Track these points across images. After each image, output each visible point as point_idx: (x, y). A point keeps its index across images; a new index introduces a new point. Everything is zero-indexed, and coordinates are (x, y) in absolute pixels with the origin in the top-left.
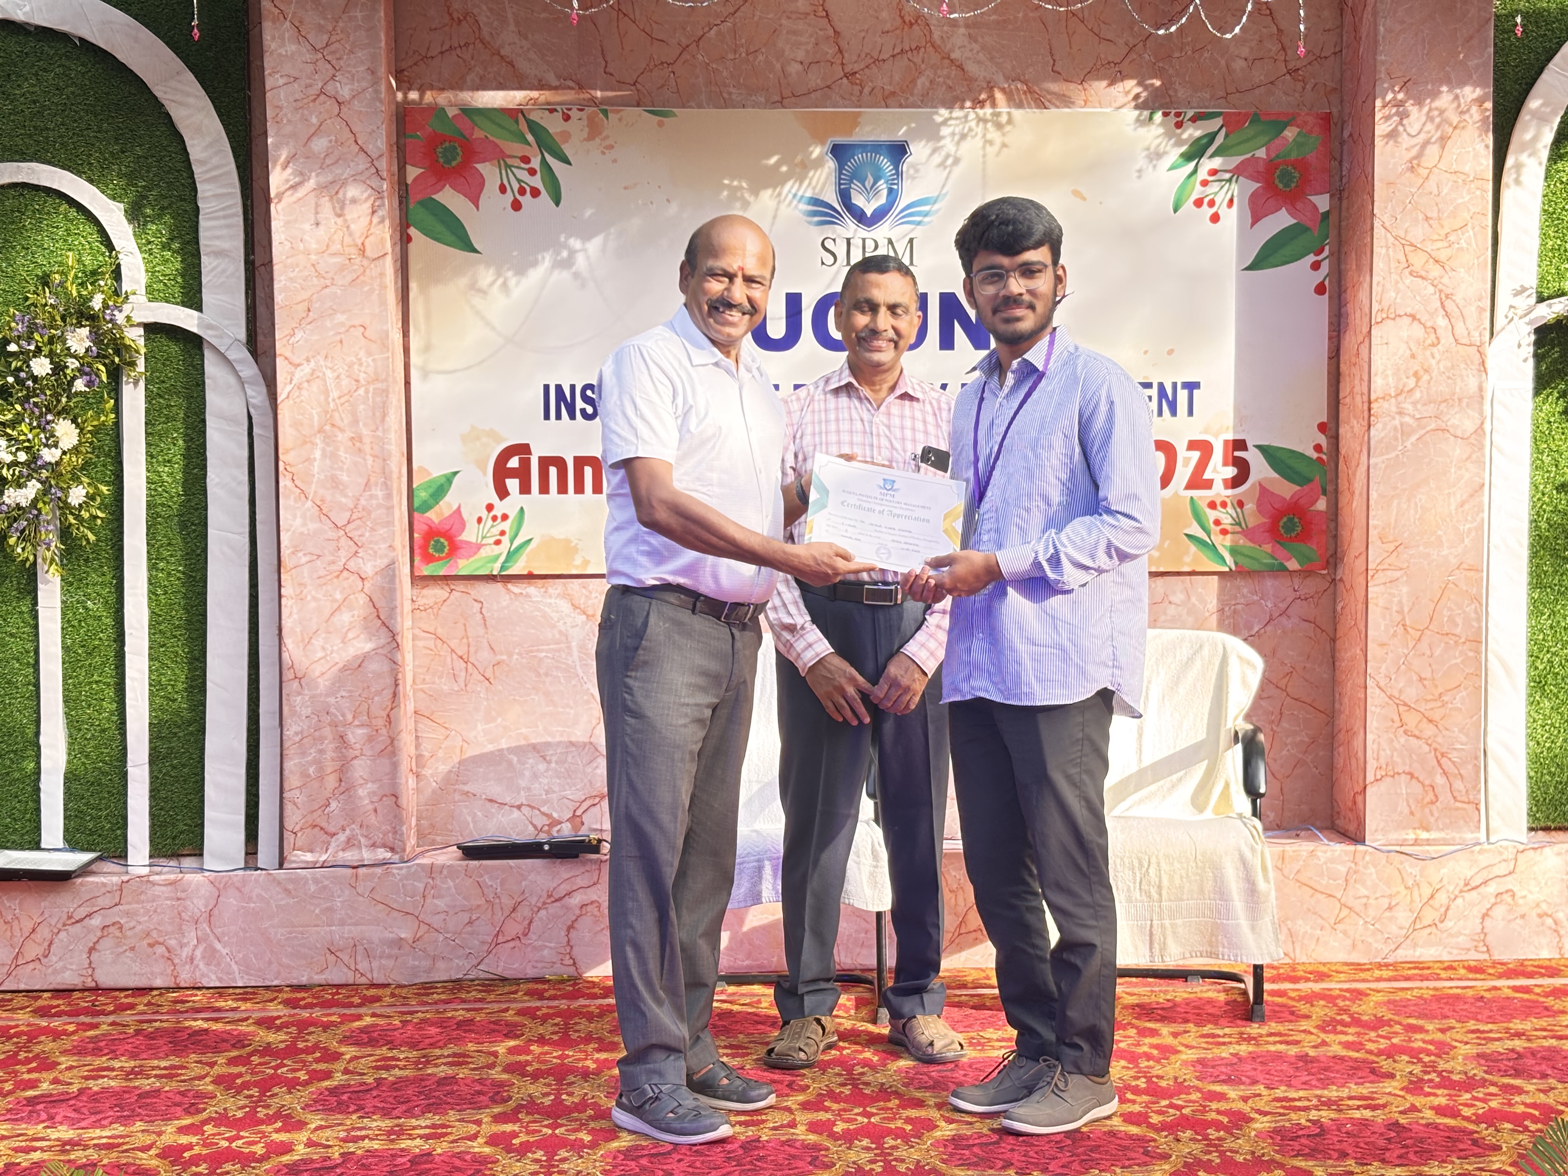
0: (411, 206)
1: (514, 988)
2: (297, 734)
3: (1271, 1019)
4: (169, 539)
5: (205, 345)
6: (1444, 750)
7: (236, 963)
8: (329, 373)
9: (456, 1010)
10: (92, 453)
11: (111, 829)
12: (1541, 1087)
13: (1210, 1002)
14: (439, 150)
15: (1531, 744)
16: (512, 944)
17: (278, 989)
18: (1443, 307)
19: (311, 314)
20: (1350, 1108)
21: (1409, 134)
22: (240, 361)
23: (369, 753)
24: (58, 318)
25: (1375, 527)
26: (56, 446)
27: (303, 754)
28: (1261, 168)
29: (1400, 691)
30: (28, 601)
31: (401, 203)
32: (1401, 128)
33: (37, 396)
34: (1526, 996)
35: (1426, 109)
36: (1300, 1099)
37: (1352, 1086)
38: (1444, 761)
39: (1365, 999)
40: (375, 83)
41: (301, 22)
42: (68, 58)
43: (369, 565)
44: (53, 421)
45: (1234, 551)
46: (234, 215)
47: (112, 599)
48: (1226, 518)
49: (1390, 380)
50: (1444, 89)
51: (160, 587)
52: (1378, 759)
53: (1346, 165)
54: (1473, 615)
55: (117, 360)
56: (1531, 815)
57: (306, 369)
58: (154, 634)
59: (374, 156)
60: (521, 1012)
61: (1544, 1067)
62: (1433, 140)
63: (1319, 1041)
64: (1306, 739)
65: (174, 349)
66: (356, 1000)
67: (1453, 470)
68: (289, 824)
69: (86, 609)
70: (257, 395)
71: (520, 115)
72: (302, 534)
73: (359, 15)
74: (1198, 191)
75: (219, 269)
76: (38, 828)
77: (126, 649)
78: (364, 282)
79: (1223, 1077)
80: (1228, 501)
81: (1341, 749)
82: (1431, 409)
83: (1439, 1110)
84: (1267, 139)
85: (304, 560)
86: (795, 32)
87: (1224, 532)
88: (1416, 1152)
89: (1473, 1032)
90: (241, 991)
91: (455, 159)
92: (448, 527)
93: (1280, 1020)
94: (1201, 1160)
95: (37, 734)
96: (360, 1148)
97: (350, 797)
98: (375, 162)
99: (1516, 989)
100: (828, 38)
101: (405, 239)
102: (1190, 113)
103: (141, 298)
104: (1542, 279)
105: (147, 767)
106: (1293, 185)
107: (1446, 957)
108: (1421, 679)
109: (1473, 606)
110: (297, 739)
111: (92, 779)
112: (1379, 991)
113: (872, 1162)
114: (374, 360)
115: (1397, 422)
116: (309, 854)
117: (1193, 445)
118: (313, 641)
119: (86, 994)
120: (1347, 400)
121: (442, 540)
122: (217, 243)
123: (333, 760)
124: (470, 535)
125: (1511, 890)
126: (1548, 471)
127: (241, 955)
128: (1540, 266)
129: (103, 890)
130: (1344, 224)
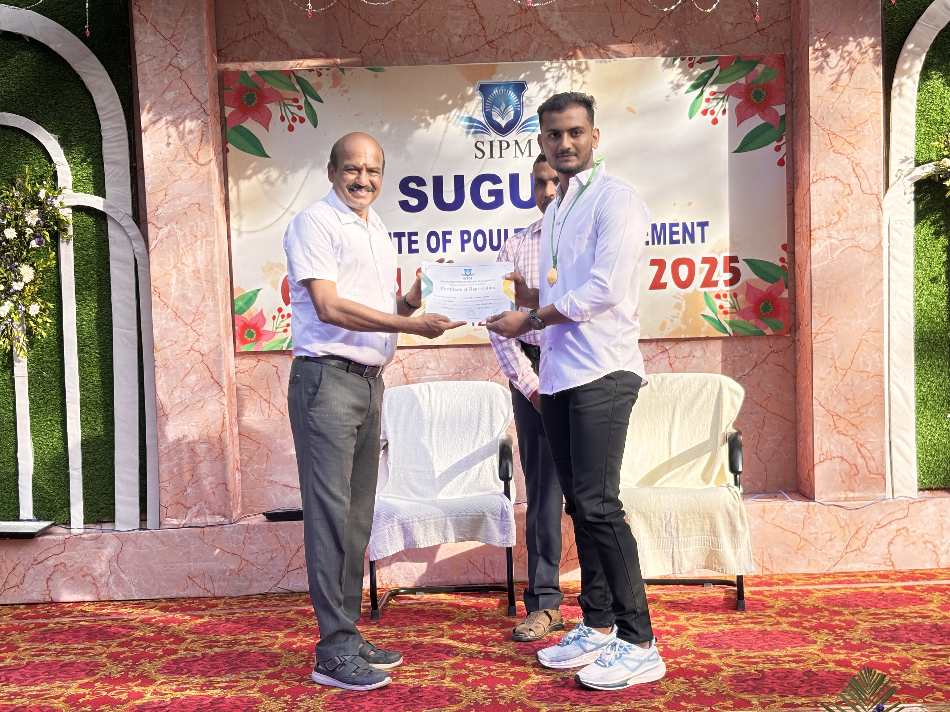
0: (228, 131)
1: (297, 598)
2: (166, 448)
3: (749, 608)
4: (90, 334)
5: (108, 217)
6: (862, 443)
7: (134, 585)
8: (179, 233)
9: (260, 611)
10: (43, 284)
11: (61, 507)
12: (905, 648)
13: (715, 598)
14: (244, 96)
15: (919, 437)
16: (297, 571)
17: (158, 600)
18: (854, 171)
19: (167, 197)
20: (784, 662)
21: (830, 68)
22: (128, 227)
23: (209, 459)
24: (20, 204)
25: (816, 307)
26: (21, 281)
27: (170, 460)
28: (743, 91)
29: (834, 407)
30: (9, 373)
31: (222, 129)
32: (825, 64)
33: (9, 251)
34: (910, 592)
35: (840, 52)
36: (754, 657)
37: (789, 649)
38: (862, 450)
39: (810, 595)
40: (202, 57)
41: (156, 23)
42: (23, 50)
43: (206, 346)
44: (19, 266)
45: (731, 324)
46: (123, 140)
47: (58, 370)
48: (727, 304)
49: (823, 217)
50: (851, 39)
51: (86, 362)
52: (821, 449)
53: (795, 86)
54: (878, 359)
55: (56, 228)
56: (920, 481)
57: (166, 230)
58: (83, 391)
59: (202, 101)
60: (298, 612)
61: (910, 635)
62: (845, 71)
63: (776, 621)
64: (780, 438)
65: (90, 220)
66: (203, 607)
67: (863, 271)
68: (164, 503)
69: (43, 377)
70: (139, 246)
71: (292, 74)
72: (166, 329)
73: (191, 17)
74: (704, 105)
75: (115, 172)
76: (18, 508)
77: (67, 400)
78: (198, 177)
79: (711, 645)
80: (728, 294)
81: (801, 443)
82: (848, 235)
83: (839, 663)
84: (745, 72)
85: (167, 344)
86: (455, 18)
87: (725, 313)
88: (817, 689)
89: (872, 614)
90: (137, 602)
91: (253, 102)
92: (255, 323)
93: (754, 610)
94: (684, 695)
95: (16, 452)
96: (183, 695)
97: (198, 485)
98: (203, 105)
99: (905, 588)
100: (476, 21)
101: (226, 151)
102: (698, 58)
103: (69, 191)
104: (918, 152)
105: (81, 470)
106: (762, 100)
107: (866, 569)
108: (847, 400)
109: (878, 354)
110: (166, 451)
111: (49, 478)
112: (819, 591)
113: (485, 699)
114: (205, 224)
115: (827, 243)
116: (175, 520)
117: (705, 260)
118: (174, 393)
119: (46, 605)
120: (799, 230)
121: (252, 330)
122: (112, 156)
123: (188, 463)
124: (268, 327)
125: (906, 527)
126: (925, 270)
127: (136, 581)
128: (916, 144)
129: (54, 544)
130: (794, 122)
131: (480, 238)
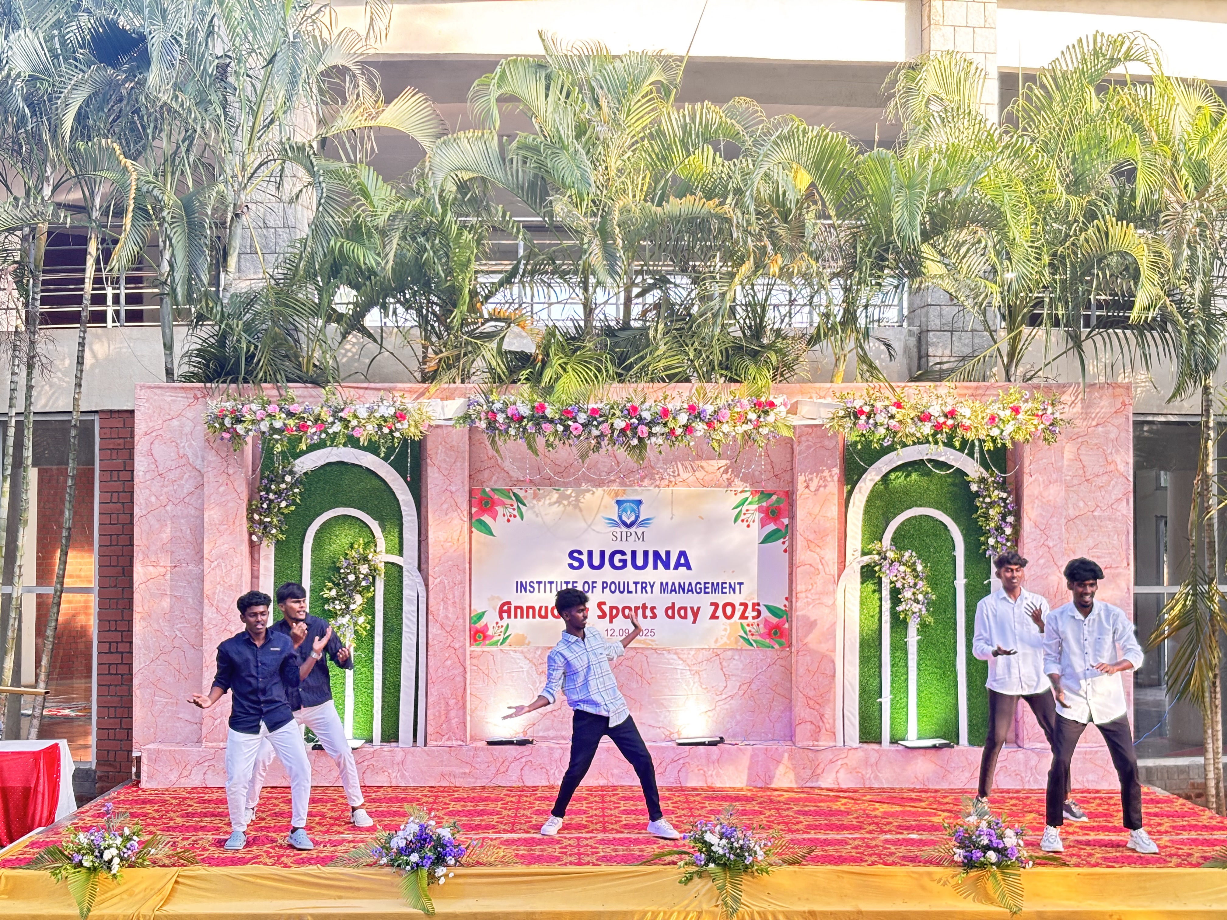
0: (473, 521)
1: (503, 788)
5: (404, 569)
6: (822, 713)
7: (411, 778)
8: (445, 581)
9: (484, 794)
10: (366, 605)
11: (368, 733)
14: (483, 502)
16: (502, 775)
17: (425, 787)
18: (821, 562)
19: (440, 561)
22: (415, 574)
23: (456, 708)
24: (357, 560)
25: (798, 636)
26: (355, 604)
27: (434, 708)
28: (764, 509)
29: (807, 693)
31: (469, 519)
33: (350, 587)
34: (834, 797)
38: (822, 717)
40: (463, 486)
41: (440, 467)
42: (361, 473)
43: (457, 645)
44: (354, 595)
45: (755, 642)
46: (415, 526)
47: (370, 654)
48: (753, 630)
52: (800, 716)
54: (832, 667)
55: (375, 574)
56: (861, 737)
57: (439, 580)
59: (462, 508)
64: (782, 708)
65: (394, 570)
66: (452, 790)
67: (825, 617)
68: (429, 732)
70: (421, 586)
71: (510, 490)
72: (436, 634)
74: (743, 517)
75: (409, 543)
77: (374, 672)
80: (754, 624)
81: (793, 713)
82: (817, 597)
84: (766, 499)
85: (436, 643)
86: (604, 462)
87: (753, 635)
90: (414, 788)
91: (488, 506)
92: (483, 630)
97: (449, 723)
98: (463, 512)
100: (615, 464)
101: (471, 532)
102: (740, 491)
103: (384, 554)
104: (863, 548)
105: (380, 712)
106: (776, 515)
108: (814, 689)
115: (806, 601)
116: (435, 742)
117: (741, 604)
118: (438, 671)
121: (481, 633)
123: (444, 710)
124: (490, 632)
125: (846, 762)
127: (413, 776)
128: (862, 544)
129: (367, 753)
130: (793, 529)
131: (613, 586)
